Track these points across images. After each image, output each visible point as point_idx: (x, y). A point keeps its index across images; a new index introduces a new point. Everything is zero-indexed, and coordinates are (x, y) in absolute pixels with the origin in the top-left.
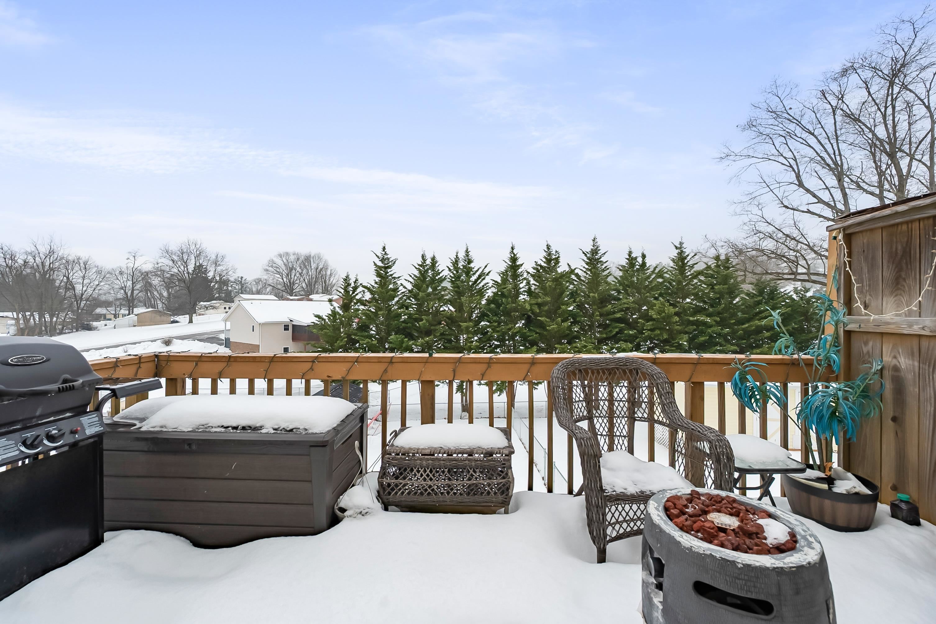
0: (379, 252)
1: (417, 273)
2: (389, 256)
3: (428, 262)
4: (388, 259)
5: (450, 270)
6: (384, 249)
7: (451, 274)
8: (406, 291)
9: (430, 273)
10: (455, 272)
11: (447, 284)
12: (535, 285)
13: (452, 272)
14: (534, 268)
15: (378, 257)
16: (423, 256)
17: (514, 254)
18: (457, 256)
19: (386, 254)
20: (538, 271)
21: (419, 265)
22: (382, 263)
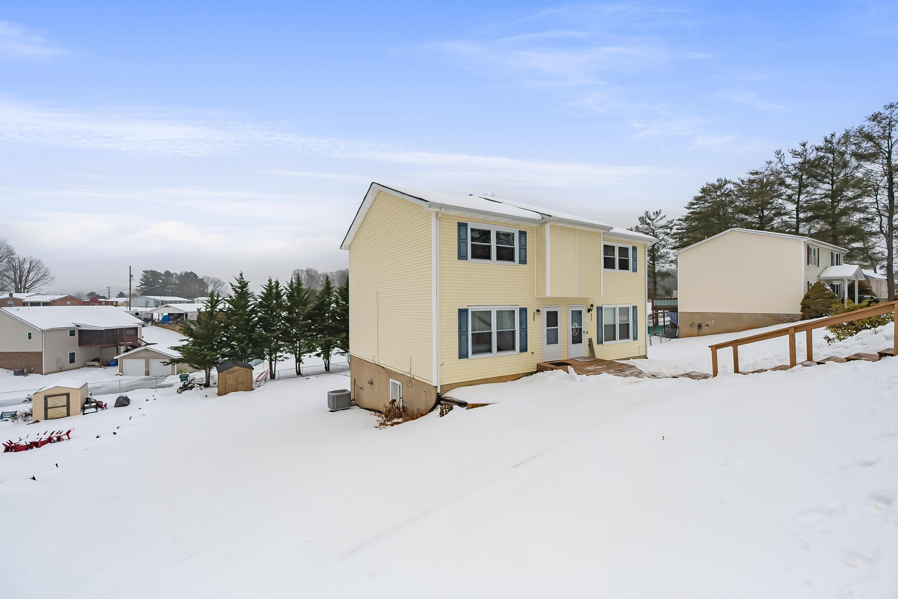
0: (238, 277)
1: (265, 291)
2: (244, 280)
3: (273, 284)
4: (244, 282)
5: (286, 289)
6: (241, 275)
7: (287, 292)
8: (256, 302)
9: (274, 291)
10: (290, 290)
11: (285, 298)
12: (340, 298)
13: (288, 291)
14: (338, 289)
15: (237, 280)
16: (270, 281)
17: (328, 281)
18: (292, 280)
19: (242, 278)
20: (341, 290)
21: (266, 286)
22: (240, 284)
